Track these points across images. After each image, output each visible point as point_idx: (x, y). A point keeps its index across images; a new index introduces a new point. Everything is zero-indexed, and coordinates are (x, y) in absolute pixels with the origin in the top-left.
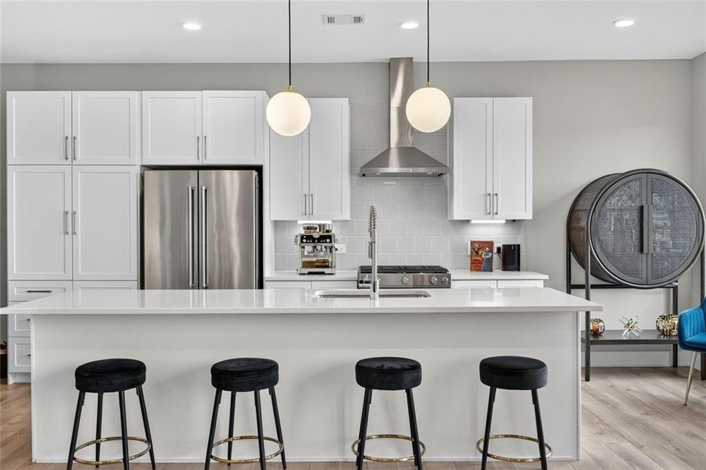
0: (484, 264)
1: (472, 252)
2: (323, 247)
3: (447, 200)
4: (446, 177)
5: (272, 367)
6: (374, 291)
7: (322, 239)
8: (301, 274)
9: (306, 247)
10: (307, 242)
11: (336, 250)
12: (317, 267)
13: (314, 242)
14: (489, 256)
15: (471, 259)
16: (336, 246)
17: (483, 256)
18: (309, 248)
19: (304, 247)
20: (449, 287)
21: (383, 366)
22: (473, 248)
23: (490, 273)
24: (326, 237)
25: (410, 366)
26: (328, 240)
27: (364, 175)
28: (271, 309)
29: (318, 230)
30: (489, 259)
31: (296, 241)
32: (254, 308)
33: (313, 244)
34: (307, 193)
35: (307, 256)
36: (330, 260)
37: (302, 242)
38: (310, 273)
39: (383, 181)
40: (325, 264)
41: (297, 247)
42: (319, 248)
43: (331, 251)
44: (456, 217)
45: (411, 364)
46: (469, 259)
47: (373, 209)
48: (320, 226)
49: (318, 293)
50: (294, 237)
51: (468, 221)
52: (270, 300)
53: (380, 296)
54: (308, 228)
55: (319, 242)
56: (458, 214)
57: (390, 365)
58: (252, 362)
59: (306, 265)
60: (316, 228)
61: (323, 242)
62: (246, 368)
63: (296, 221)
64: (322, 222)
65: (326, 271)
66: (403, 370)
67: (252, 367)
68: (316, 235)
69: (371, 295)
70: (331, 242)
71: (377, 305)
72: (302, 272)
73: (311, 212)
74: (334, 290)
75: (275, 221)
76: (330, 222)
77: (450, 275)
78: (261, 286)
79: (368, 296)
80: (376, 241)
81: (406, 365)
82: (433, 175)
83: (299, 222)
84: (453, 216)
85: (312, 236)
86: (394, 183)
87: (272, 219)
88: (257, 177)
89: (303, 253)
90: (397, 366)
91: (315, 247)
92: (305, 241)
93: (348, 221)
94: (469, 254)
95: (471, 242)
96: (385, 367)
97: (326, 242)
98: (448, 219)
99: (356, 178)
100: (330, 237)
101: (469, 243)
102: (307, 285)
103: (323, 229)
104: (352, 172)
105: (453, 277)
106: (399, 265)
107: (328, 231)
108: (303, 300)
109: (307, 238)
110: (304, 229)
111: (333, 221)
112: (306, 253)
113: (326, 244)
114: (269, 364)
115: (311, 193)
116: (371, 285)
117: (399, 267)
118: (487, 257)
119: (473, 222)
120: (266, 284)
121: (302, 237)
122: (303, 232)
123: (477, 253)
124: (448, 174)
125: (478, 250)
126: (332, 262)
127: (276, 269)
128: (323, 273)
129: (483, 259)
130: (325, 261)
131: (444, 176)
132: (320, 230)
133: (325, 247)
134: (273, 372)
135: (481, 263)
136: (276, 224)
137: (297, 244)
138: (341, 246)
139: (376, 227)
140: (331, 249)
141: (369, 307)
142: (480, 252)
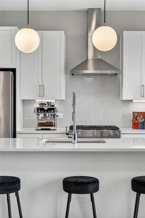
0: (140, 125)
1: (133, 118)
2: (50, 115)
3: (120, 89)
4: (119, 76)
5: (17, 181)
6: (75, 140)
7: (49, 110)
8: (37, 130)
9: (40, 115)
10: (40, 112)
11: (57, 116)
12: (47, 126)
13: (44, 112)
14: (143, 121)
15: (133, 122)
16: (57, 114)
17: (139, 121)
18: (41, 115)
19: (39, 115)
20: (119, 137)
21: (77, 181)
22: (134, 116)
23: (143, 130)
24: (52, 109)
25: (93, 181)
26: (52, 111)
27: (73, 74)
28: (20, 149)
29: (47, 105)
30: (143, 122)
31: (35, 112)
32: (10, 148)
33: (44, 113)
34: (41, 85)
35: (41, 120)
36: (54, 122)
37: (38, 112)
38: (42, 129)
39: (84, 78)
40: (50, 124)
41: (35, 115)
42: (47, 115)
43: (54, 117)
44: (124, 98)
45: (94, 180)
46: (132, 122)
47: (74, 94)
48: (48, 103)
49: (44, 140)
50: (34, 109)
51: (132, 101)
52: (19, 144)
53: (78, 142)
54: (42, 104)
55: (47, 112)
56: (126, 96)
57: (81, 181)
58: (5, 178)
59: (40, 124)
60: (46, 104)
61: (50, 112)
62: (3, 181)
63: (35, 100)
64: (49, 101)
65: (51, 128)
66: (88, 183)
67: (6, 181)
68: (46, 108)
69: (73, 142)
70: (54, 112)
71: (76, 147)
72: (38, 129)
73: (43, 95)
74: (56, 139)
75: (23, 100)
76: (54, 101)
77: (120, 131)
78: (14, 136)
79: (71, 142)
80: (76, 111)
81: (90, 180)
82: (112, 75)
83: (37, 101)
84: (123, 98)
85: (43, 108)
86: (92, 79)
87: (21, 99)
88: (13, 75)
89: (38, 118)
90: (85, 181)
91: (45, 115)
92: (39, 111)
93: (64, 100)
94: (132, 119)
95: (133, 112)
96: (79, 181)
97: (51, 112)
98: (120, 99)
99: (69, 76)
100: (53, 109)
101: (132, 113)
102: (40, 136)
103: (50, 104)
104: (66, 73)
105: (122, 132)
106: (92, 125)
107: (52, 106)
108: (38, 144)
109: (41, 110)
110: (39, 104)
111: (55, 100)
112: (40, 118)
113: (51, 113)
114: (15, 179)
115: (43, 84)
116: (73, 136)
117: (92, 126)
118: (142, 121)
119: (134, 101)
120: (17, 135)
121: (38, 109)
122: (38, 106)
123: (136, 118)
124: (120, 74)
125: (137, 117)
126: (54, 123)
127: (24, 127)
128: (49, 129)
129: (139, 122)
130: (51, 123)
131: (118, 75)
132: (48, 105)
133: (51, 115)
134: (17, 183)
135: (139, 125)
136: (24, 101)
137: (35, 113)
138: (60, 115)
139: (76, 104)
140: (54, 115)
141: (72, 148)
142: (138, 118)
